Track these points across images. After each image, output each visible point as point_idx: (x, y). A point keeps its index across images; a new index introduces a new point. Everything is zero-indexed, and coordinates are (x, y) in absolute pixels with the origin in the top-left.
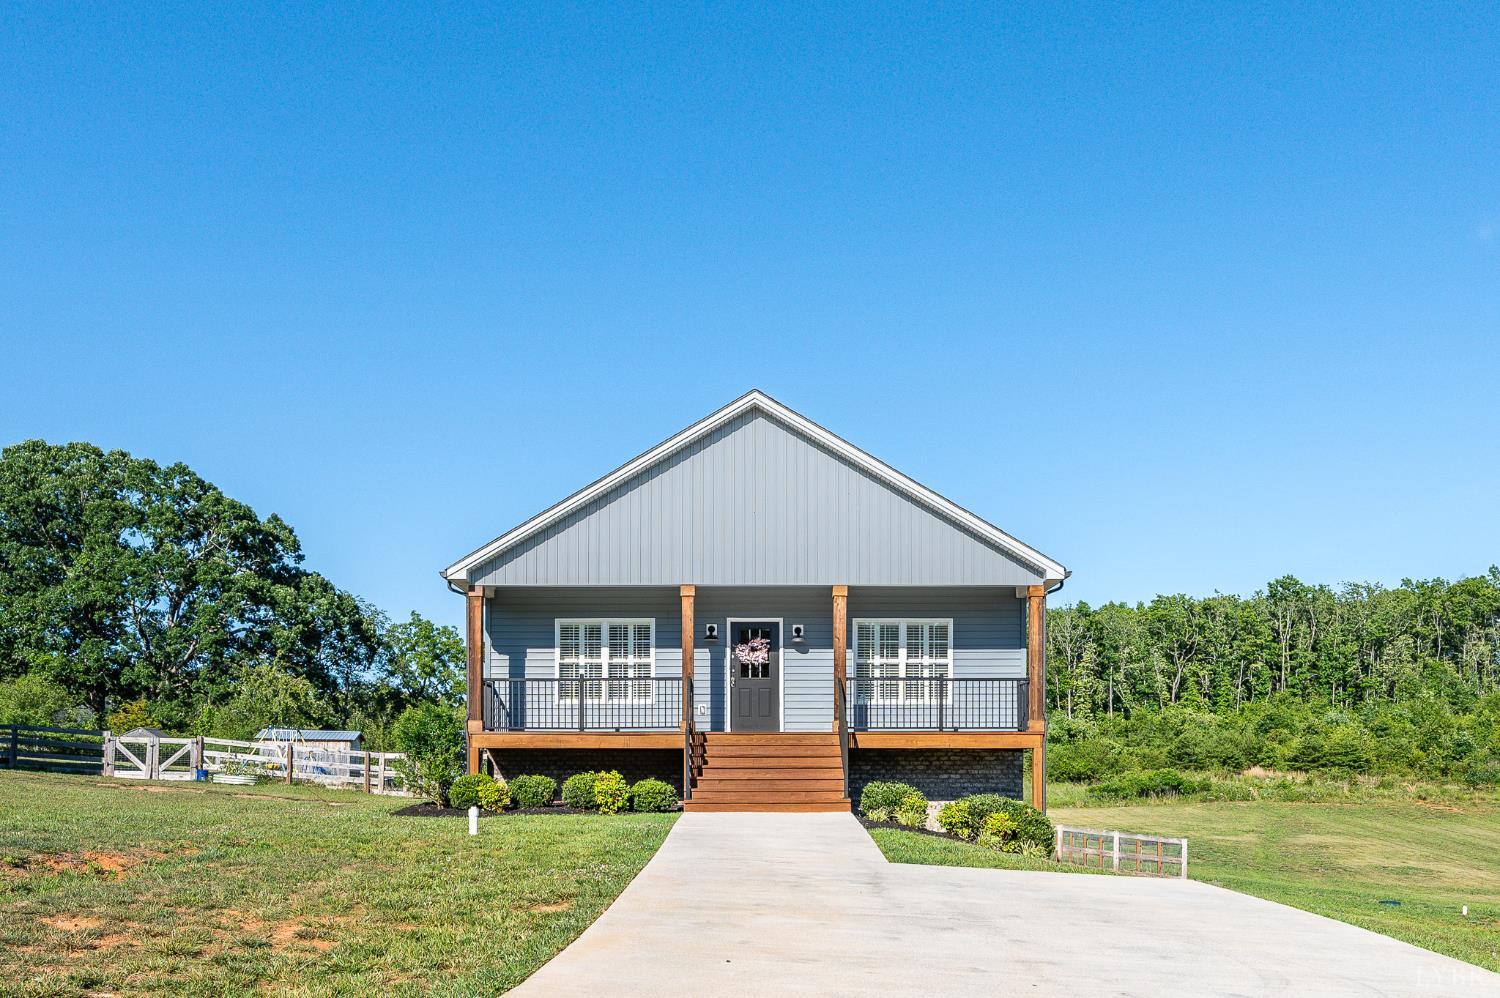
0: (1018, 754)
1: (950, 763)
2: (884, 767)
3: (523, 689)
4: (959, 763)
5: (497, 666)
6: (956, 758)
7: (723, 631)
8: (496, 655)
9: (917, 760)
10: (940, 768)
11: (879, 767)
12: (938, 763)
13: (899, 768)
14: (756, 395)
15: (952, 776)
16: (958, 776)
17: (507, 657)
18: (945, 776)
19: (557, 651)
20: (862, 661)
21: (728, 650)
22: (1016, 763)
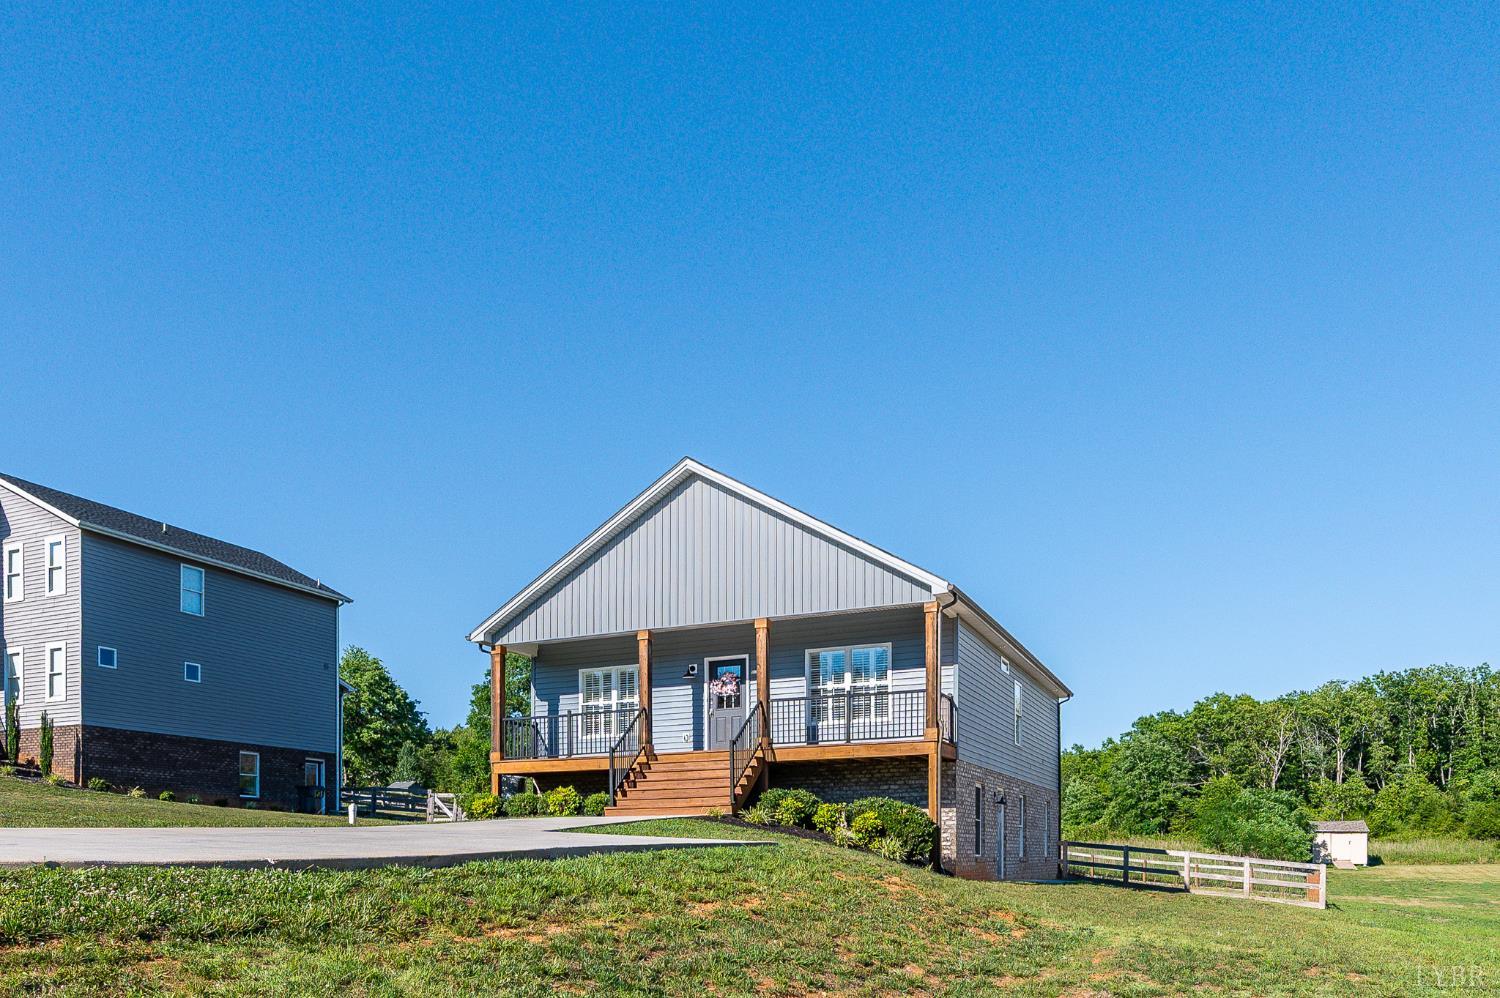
0: (951, 763)
1: (889, 775)
2: (832, 781)
3: (557, 722)
4: (897, 774)
5: (539, 708)
6: (895, 770)
7: (701, 670)
8: (539, 703)
9: (861, 774)
10: (880, 780)
11: (828, 781)
12: (878, 775)
13: (846, 781)
14: (688, 461)
15: (892, 787)
16: (897, 787)
17: (546, 703)
18: (886, 787)
19: (581, 695)
20: (814, 687)
21: (706, 686)
22: (949, 772)
